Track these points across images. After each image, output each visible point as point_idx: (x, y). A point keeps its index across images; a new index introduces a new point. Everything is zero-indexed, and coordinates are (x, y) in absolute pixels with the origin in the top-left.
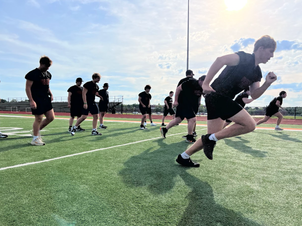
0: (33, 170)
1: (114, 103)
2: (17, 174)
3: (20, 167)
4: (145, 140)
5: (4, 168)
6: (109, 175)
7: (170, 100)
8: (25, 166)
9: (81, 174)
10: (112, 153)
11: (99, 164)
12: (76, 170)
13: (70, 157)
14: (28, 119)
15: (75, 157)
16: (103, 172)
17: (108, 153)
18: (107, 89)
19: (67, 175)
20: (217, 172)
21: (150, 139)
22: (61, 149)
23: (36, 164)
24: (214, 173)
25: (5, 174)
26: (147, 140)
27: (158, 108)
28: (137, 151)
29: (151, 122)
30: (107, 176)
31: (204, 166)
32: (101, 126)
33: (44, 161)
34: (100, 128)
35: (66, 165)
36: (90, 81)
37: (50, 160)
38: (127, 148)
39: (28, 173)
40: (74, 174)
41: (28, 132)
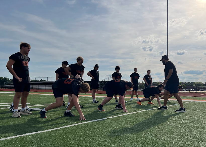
0: (39, 138)
1: (104, 81)
2: (26, 142)
3: (28, 136)
4: (132, 113)
5: (15, 136)
6: (102, 143)
7: (149, 77)
8: (32, 134)
9: (78, 142)
10: (104, 124)
11: (93, 133)
12: (74, 138)
13: (69, 127)
14: (34, 95)
15: (73, 127)
16: (96, 140)
17: (101, 124)
18: (98, 69)
19: (66, 142)
20: (195, 141)
21: (136, 112)
22: (61, 120)
23: (41, 133)
24: (193, 142)
25: (16, 142)
26: (133, 113)
27: (142, 85)
28: (125, 122)
29: (137, 98)
30: (100, 144)
31: (184, 135)
32: (94, 101)
33: (47, 131)
34: (93, 103)
35: (66, 134)
36: (76, 63)
37: (52, 130)
38: (116, 119)
39: (35, 141)
40: (73, 141)
41: (34, 107)
